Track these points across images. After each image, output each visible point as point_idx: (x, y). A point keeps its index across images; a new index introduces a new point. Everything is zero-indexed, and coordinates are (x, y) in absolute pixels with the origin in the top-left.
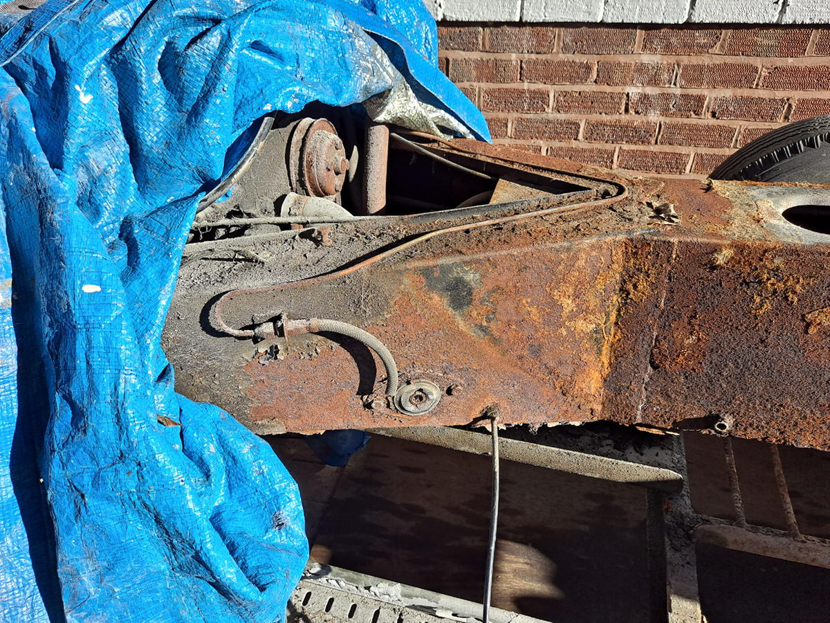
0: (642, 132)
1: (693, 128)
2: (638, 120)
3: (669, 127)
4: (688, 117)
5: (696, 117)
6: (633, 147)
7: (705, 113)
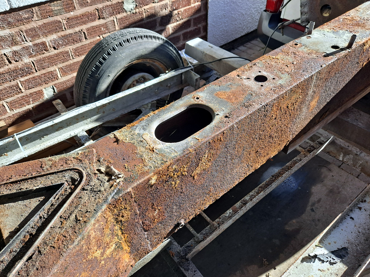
0: (26, 69)
1: (49, 58)
2: (20, 65)
3: (37, 61)
4: (44, 54)
5: (47, 52)
6: (26, 78)
7: (50, 49)
